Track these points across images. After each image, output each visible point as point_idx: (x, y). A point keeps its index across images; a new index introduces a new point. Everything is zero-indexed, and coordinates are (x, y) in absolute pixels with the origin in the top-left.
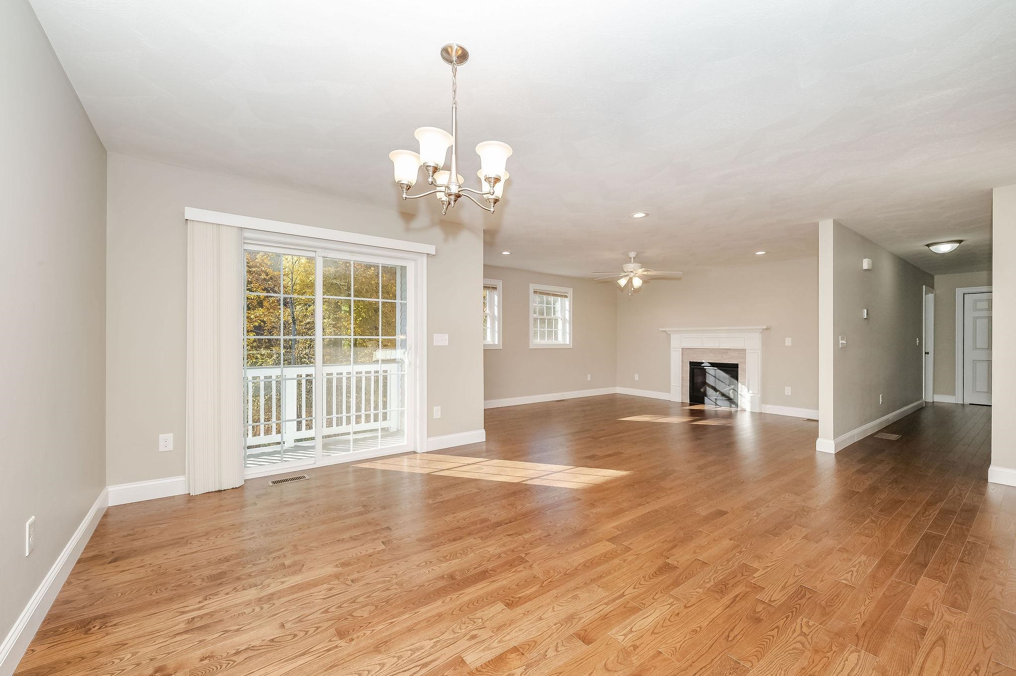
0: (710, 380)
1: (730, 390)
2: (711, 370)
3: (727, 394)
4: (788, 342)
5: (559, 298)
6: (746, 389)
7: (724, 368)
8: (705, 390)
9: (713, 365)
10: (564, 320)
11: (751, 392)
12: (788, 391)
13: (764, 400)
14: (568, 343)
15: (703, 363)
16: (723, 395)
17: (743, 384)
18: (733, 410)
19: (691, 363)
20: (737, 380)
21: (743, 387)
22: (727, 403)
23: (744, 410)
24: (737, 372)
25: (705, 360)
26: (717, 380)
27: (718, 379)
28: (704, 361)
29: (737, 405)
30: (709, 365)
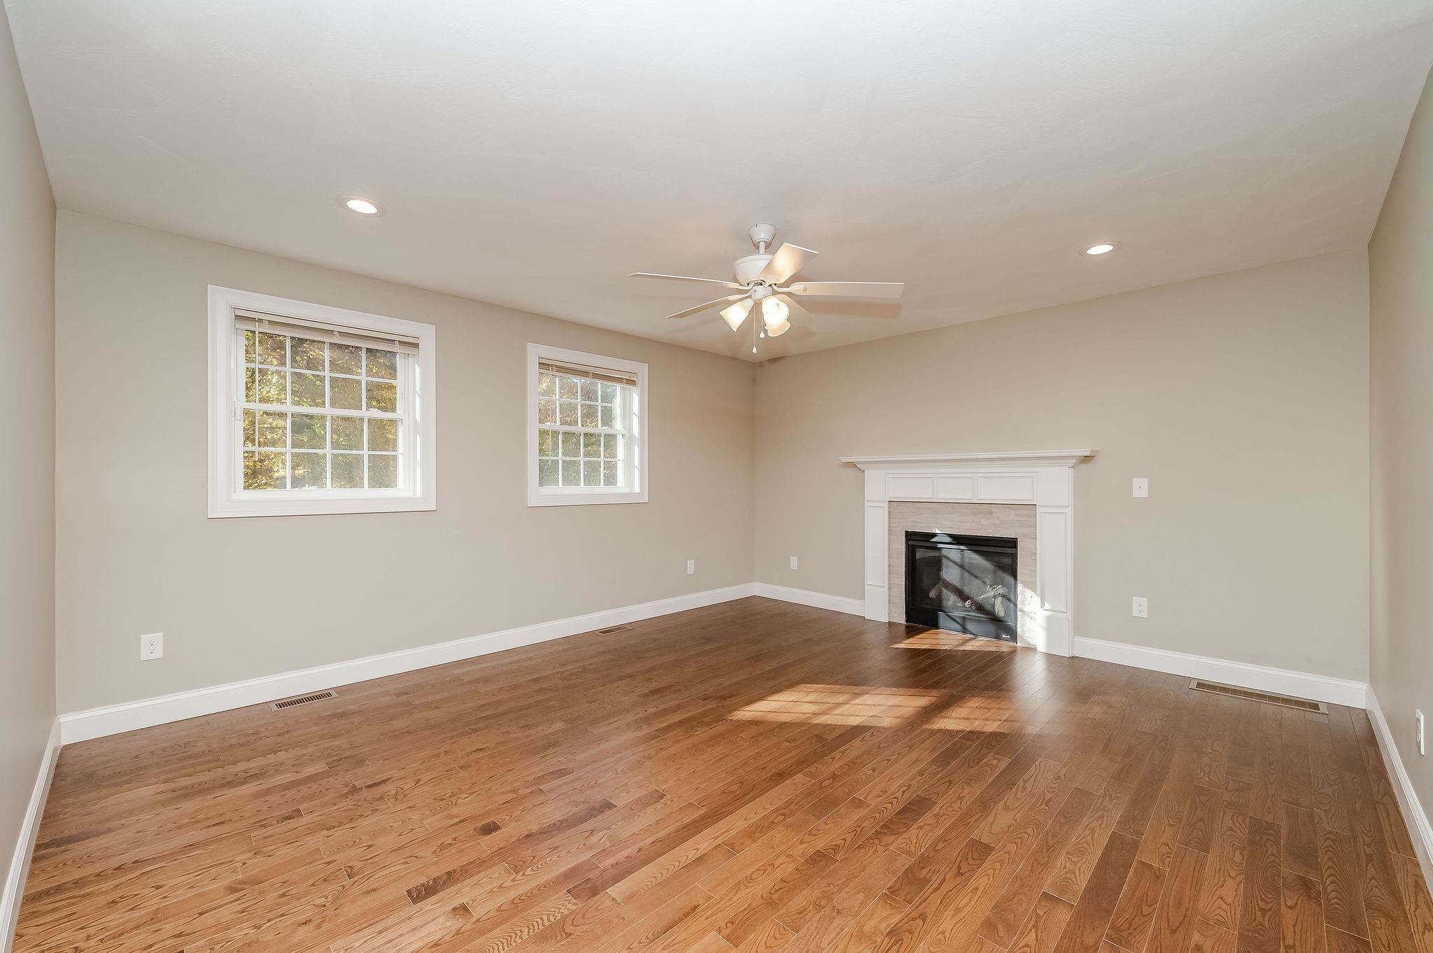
0: (950, 574)
1: (995, 597)
2: (953, 553)
3: (989, 607)
4: (1140, 488)
5: (618, 387)
6: (1037, 600)
7: (981, 548)
8: (940, 595)
9: (958, 540)
10: (629, 438)
11: (1047, 606)
12: (1140, 606)
13: (1081, 627)
14: (637, 490)
15: (934, 535)
16: (980, 608)
17: (1031, 585)
18: (1005, 646)
19: (909, 535)
20: (1015, 577)
21: (1029, 593)
22: (991, 628)
23: (1031, 649)
24: (1014, 557)
25: (941, 527)
26: (966, 574)
27: (969, 572)
28: (937, 531)
29: (1013, 635)
30: (949, 540)
